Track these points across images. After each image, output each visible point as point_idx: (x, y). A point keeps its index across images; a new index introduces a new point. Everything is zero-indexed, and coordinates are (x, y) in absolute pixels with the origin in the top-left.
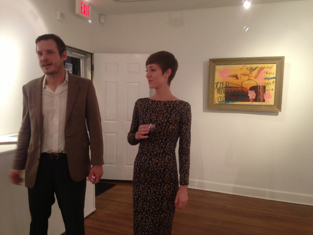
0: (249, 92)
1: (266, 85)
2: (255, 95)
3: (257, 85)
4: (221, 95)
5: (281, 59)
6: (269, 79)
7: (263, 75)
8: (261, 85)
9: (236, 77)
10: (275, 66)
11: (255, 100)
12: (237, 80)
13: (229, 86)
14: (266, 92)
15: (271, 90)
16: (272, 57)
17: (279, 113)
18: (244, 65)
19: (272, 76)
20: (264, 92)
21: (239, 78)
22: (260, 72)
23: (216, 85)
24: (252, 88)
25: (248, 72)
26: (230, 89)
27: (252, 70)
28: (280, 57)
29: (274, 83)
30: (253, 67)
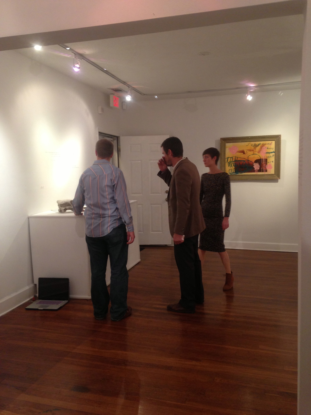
0: (254, 164)
1: (267, 158)
2: (259, 166)
3: (260, 158)
4: (231, 168)
5: (278, 137)
6: (269, 153)
7: (265, 150)
8: (263, 158)
9: (243, 152)
10: (274, 142)
11: (260, 171)
12: (244, 155)
13: (238, 160)
14: (268, 164)
16: (271, 136)
17: (279, 180)
18: (249, 142)
19: (272, 151)
20: (266, 164)
21: (246, 153)
22: (263, 148)
23: (227, 159)
24: (257, 161)
25: (253, 148)
26: (239, 162)
27: (256, 146)
28: (277, 135)
29: (274, 156)
30: (256, 144)
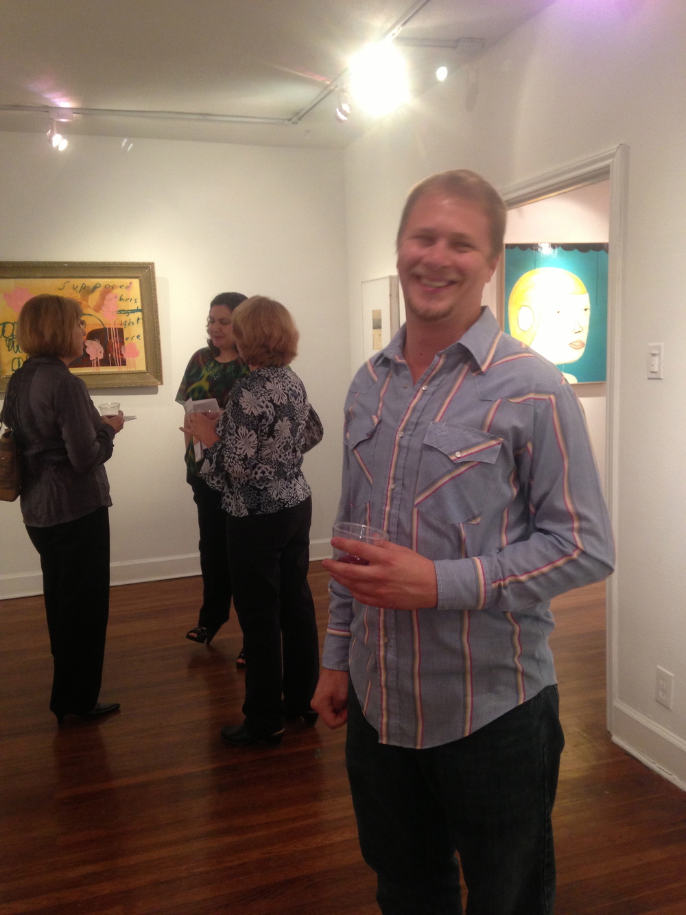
0: (88, 343)
1: (123, 327)
2: (102, 350)
3: (102, 327)
4: (18, 355)
5: (146, 268)
6: (128, 312)
7: (112, 304)
8: (112, 326)
10: (136, 282)
11: (105, 362)
14: (126, 342)
15: (135, 338)
16: (127, 263)
17: (160, 387)
18: (67, 280)
19: (133, 306)
20: (122, 343)
22: (107, 297)
23: (1, 327)
27: (87, 291)
28: (144, 263)
29: (141, 321)
30: (87, 285)
